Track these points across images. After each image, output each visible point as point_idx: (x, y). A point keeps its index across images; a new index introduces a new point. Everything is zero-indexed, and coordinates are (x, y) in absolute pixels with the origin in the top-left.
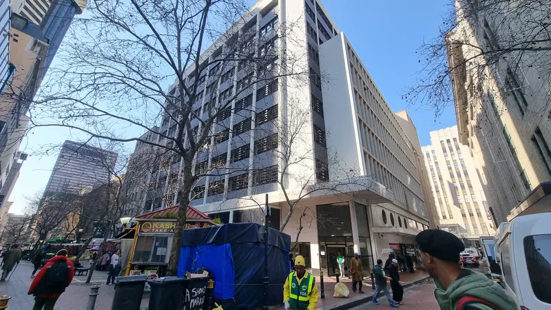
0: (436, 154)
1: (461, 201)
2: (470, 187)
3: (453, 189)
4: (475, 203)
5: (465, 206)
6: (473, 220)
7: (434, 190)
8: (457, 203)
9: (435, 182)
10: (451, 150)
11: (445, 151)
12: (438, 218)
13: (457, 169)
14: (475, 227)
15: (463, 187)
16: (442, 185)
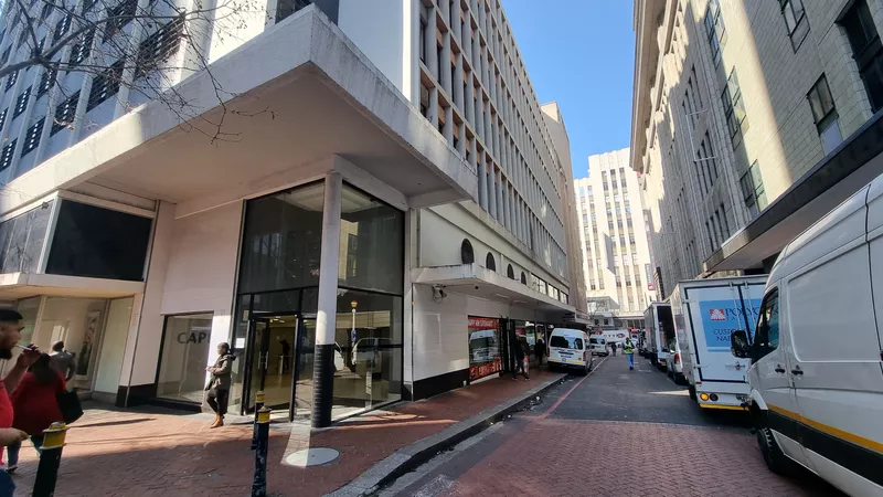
0: (594, 192)
1: (617, 264)
2: (632, 243)
3: (610, 246)
4: (636, 266)
5: (621, 271)
6: (629, 290)
7: (584, 247)
8: (612, 268)
9: (587, 235)
10: (615, 186)
11: (606, 188)
12: (584, 287)
13: (619, 215)
14: (630, 300)
15: (623, 243)
16: (596, 240)
